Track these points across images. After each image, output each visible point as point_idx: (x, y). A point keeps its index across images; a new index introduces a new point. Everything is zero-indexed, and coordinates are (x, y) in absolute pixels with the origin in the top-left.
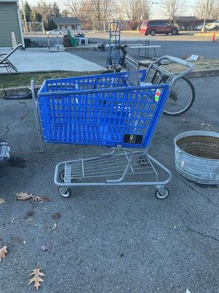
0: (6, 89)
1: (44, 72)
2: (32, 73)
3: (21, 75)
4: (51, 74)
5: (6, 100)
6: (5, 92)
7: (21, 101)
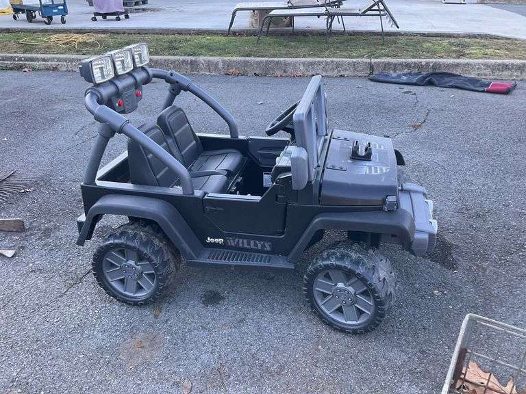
0: (374, 60)
1: (450, 36)
2: (423, 35)
3: (400, 38)
4: (467, 40)
5: (372, 83)
6: (371, 67)
7: (407, 88)
